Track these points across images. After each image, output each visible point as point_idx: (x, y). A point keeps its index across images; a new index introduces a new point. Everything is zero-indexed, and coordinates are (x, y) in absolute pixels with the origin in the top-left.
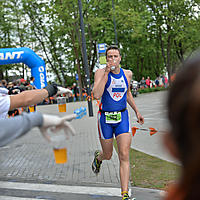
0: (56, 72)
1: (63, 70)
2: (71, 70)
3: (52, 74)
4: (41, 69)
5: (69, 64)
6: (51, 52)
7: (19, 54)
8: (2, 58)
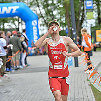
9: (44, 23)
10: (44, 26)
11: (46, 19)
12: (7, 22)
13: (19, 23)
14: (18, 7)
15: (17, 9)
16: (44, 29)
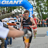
0: (38, 12)
1: (42, 11)
2: (45, 11)
3: (36, 12)
4: (31, 10)
5: (45, 8)
6: (36, 2)
7: (20, 1)
8: (12, 3)
9: (36, 10)
10: (35, 12)
11: (37, 8)
12: (16, 9)
13: (22, 9)
14: (22, 1)
15: (22, 2)
16: (35, 13)
